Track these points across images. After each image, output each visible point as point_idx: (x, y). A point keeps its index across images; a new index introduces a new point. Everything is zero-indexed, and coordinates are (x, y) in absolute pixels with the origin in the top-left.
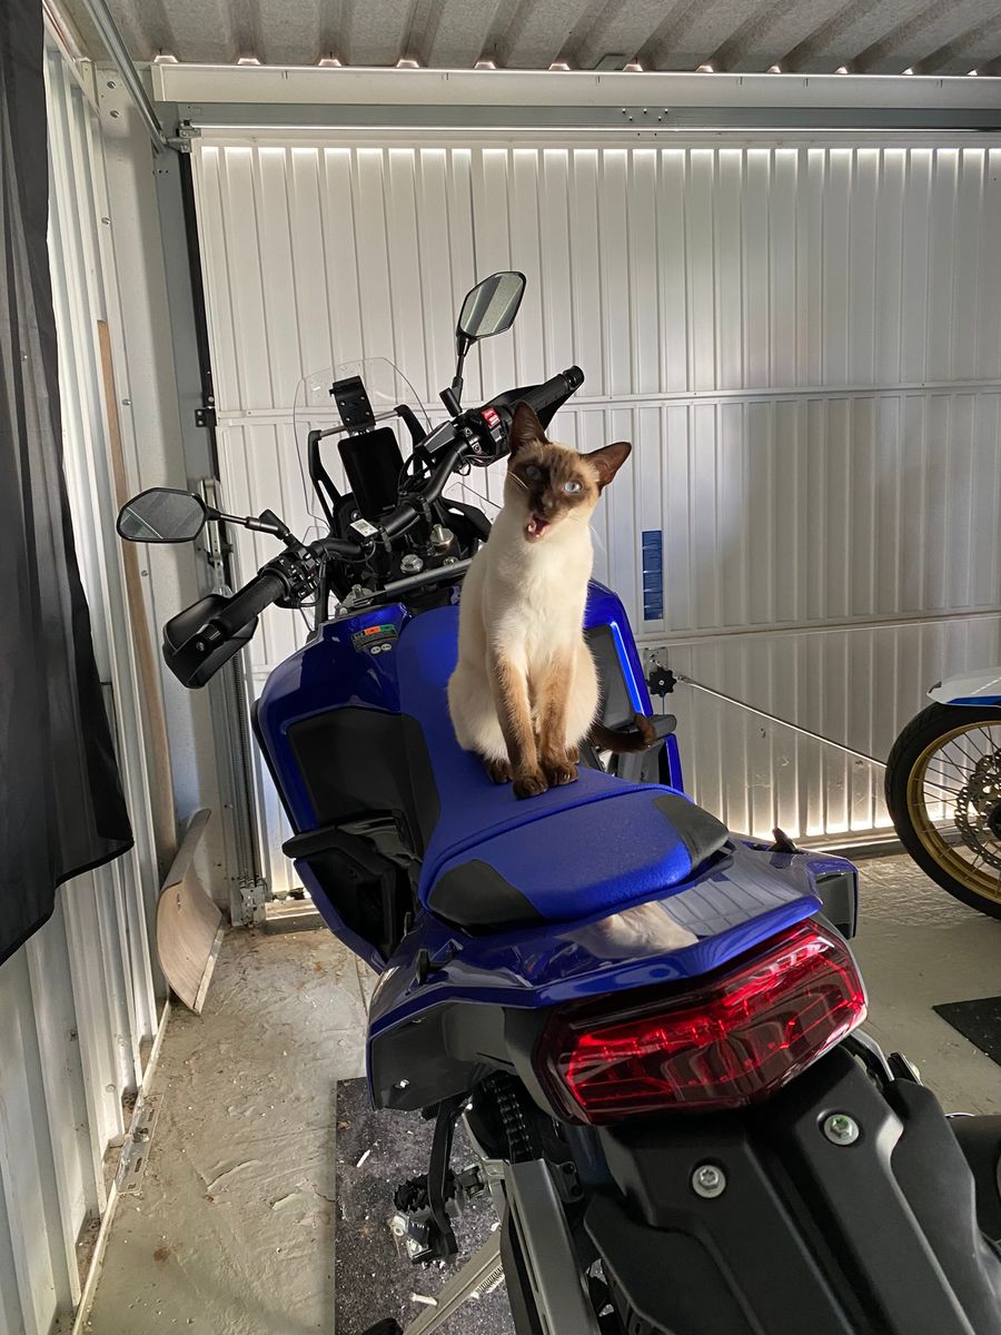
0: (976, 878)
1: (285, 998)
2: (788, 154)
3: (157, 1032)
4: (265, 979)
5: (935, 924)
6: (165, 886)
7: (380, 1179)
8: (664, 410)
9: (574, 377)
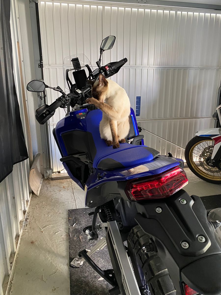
0: (202, 173)
1: (57, 193)
2: (173, 12)
3: (29, 199)
4: (52, 189)
5: (193, 182)
6: (31, 169)
7: (78, 229)
8: (143, 69)
9: (125, 60)
